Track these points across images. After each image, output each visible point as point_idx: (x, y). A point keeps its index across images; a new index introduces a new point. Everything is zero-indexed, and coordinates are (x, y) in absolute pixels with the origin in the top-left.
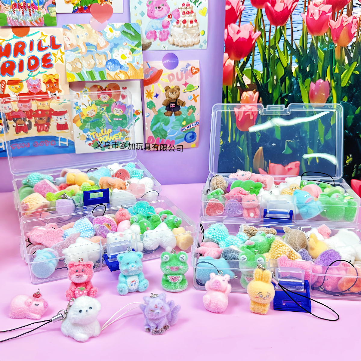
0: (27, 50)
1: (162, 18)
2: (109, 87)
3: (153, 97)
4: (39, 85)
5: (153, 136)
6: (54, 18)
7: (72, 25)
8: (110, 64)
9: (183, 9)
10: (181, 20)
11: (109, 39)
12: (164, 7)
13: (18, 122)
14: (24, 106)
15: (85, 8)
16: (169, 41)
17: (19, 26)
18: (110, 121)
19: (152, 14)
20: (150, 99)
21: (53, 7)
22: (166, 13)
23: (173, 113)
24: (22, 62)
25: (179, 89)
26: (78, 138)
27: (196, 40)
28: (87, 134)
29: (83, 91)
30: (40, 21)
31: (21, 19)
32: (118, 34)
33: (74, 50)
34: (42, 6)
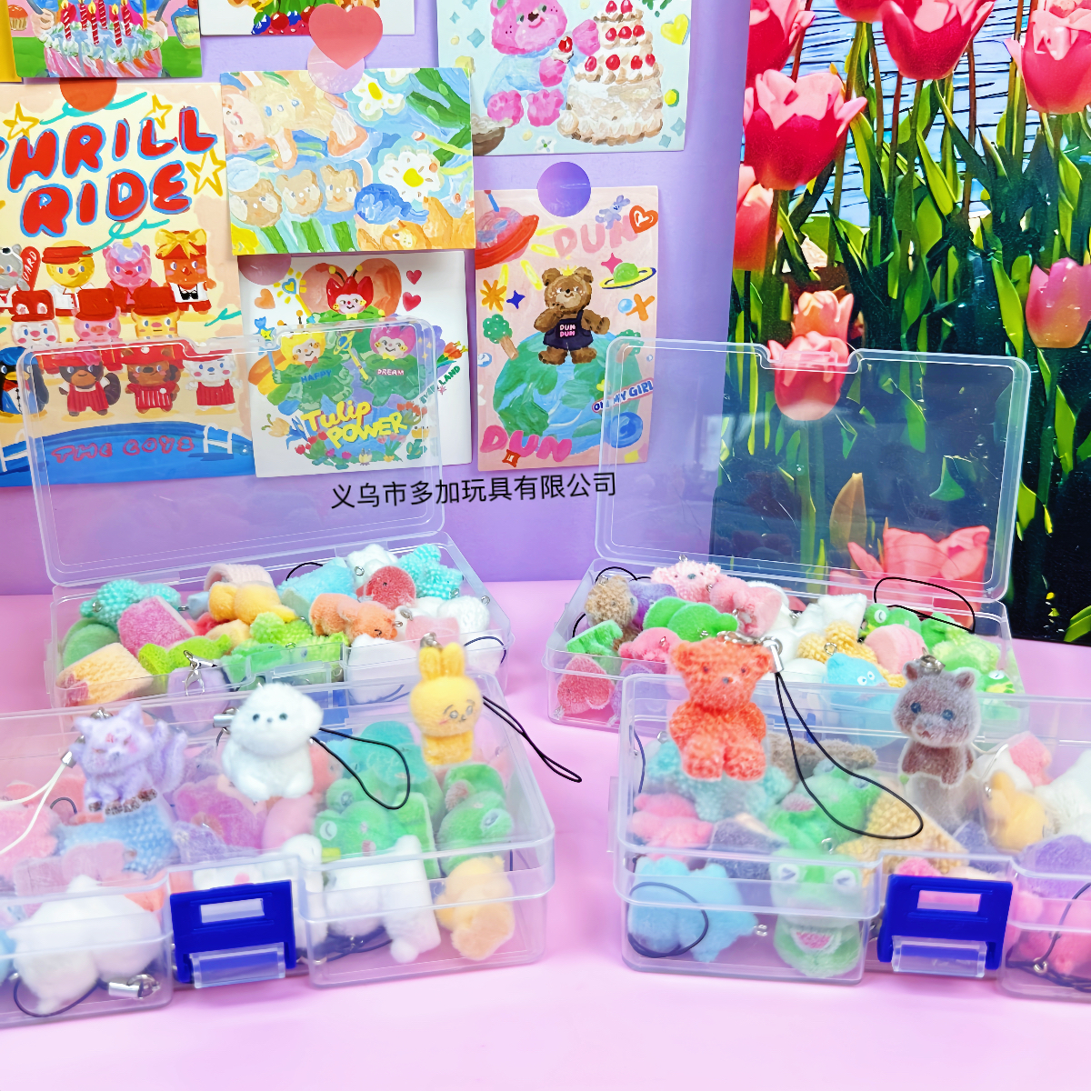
0: (106, 152)
1: (539, 49)
2: (364, 271)
3: (504, 303)
4: (143, 264)
5: (502, 425)
6: (194, 50)
7: (250, 74)
8: (368, 201)
9: (608, 22)
10: (601, 57)
11: (368, 120)
12: (547, 16)
13: (75, 378)
14: (94, 329)
15: (293, 20)
16: (559, 125)
17: (82, 75)
18: (366, 377)
19: (508, 37)
20: (496, 310)
21: (189, 15)
22: (554, 35)
23: (569, 353)
24: (89, 191)
25: (589, 279)
26: (263, 429)
27: (648, 123)
28: (293, 416)
29: (281, 282)
30: (151, 62)
31: (89, 54)
32: (396, 103)
33: (255, 155)
34: (155, 13)
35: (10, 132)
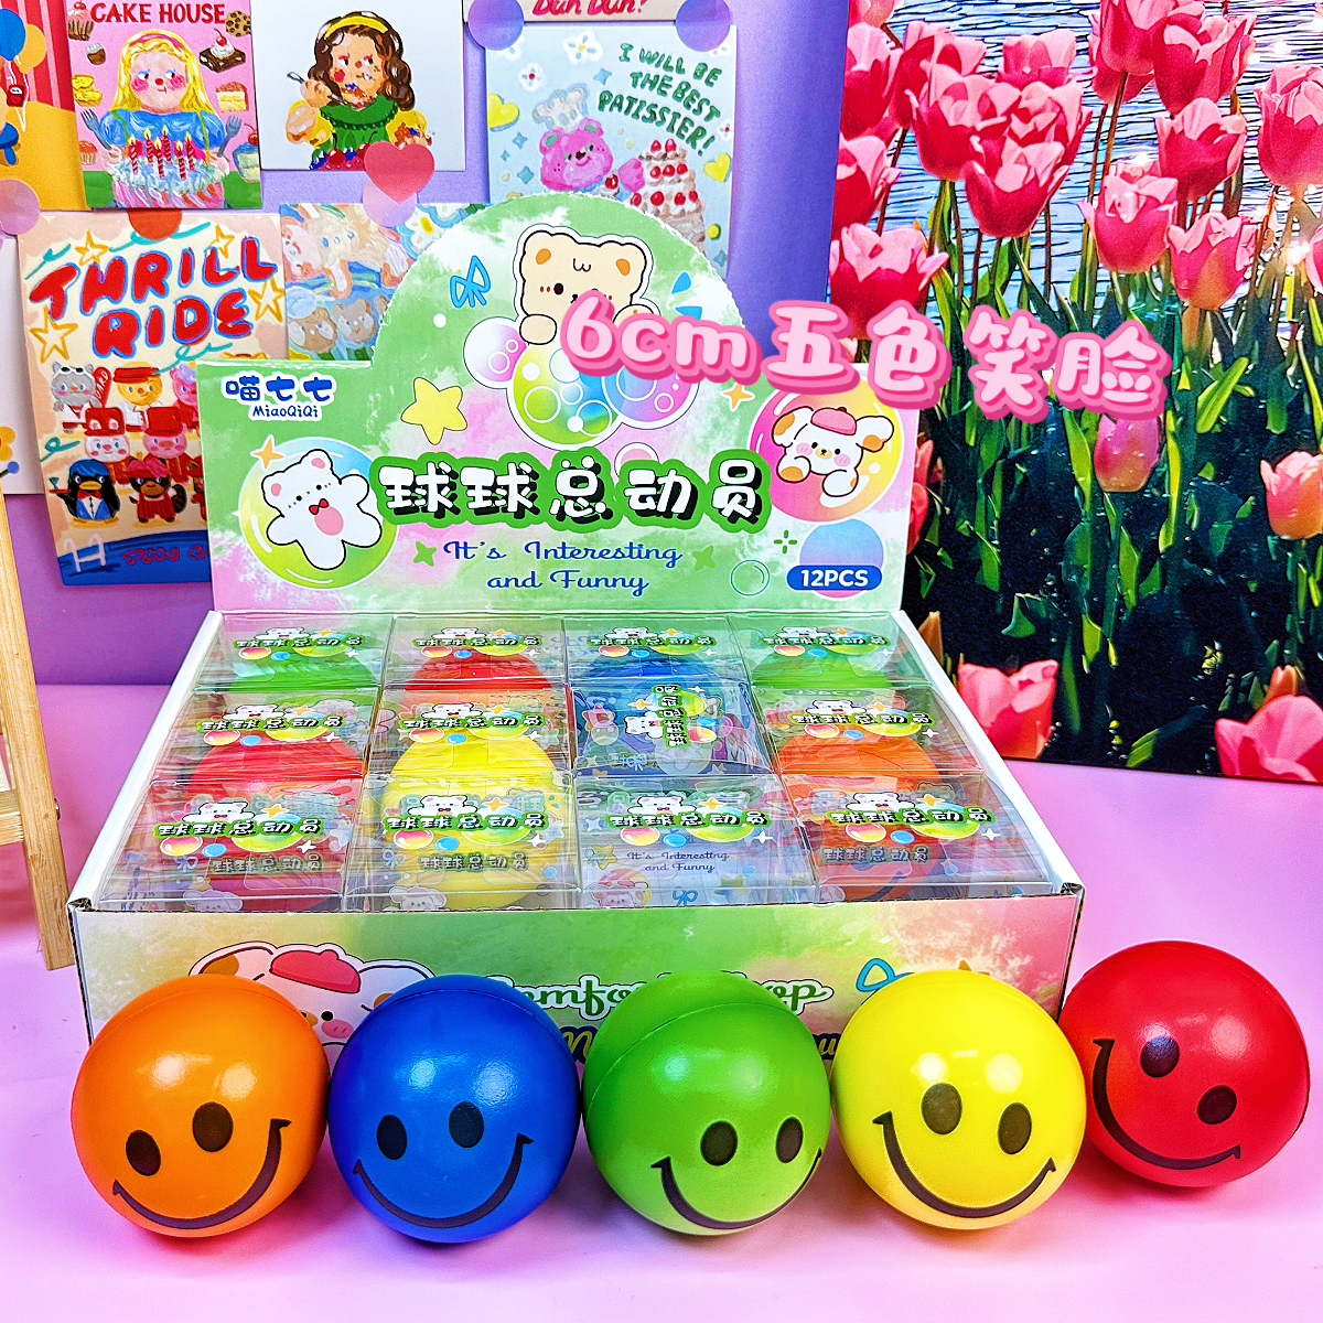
0: (172, 280)
1: (586, 187)
6: (257, 186)
7: (308, 206)
9: (653, 161)
10: (646, 194)
13: (144, 488)
14: (162, 444)
17: (148, 206)
19: (556, 174)
21: (250, 151)
22: (601, 172)
24: (157, 316)
33: (313, 284)
34: (217, 149)
35: (81, 260)
